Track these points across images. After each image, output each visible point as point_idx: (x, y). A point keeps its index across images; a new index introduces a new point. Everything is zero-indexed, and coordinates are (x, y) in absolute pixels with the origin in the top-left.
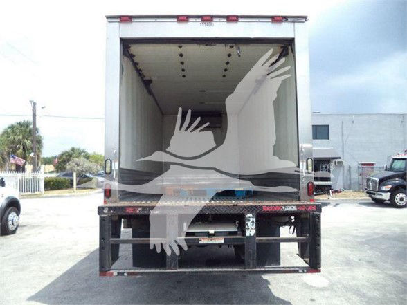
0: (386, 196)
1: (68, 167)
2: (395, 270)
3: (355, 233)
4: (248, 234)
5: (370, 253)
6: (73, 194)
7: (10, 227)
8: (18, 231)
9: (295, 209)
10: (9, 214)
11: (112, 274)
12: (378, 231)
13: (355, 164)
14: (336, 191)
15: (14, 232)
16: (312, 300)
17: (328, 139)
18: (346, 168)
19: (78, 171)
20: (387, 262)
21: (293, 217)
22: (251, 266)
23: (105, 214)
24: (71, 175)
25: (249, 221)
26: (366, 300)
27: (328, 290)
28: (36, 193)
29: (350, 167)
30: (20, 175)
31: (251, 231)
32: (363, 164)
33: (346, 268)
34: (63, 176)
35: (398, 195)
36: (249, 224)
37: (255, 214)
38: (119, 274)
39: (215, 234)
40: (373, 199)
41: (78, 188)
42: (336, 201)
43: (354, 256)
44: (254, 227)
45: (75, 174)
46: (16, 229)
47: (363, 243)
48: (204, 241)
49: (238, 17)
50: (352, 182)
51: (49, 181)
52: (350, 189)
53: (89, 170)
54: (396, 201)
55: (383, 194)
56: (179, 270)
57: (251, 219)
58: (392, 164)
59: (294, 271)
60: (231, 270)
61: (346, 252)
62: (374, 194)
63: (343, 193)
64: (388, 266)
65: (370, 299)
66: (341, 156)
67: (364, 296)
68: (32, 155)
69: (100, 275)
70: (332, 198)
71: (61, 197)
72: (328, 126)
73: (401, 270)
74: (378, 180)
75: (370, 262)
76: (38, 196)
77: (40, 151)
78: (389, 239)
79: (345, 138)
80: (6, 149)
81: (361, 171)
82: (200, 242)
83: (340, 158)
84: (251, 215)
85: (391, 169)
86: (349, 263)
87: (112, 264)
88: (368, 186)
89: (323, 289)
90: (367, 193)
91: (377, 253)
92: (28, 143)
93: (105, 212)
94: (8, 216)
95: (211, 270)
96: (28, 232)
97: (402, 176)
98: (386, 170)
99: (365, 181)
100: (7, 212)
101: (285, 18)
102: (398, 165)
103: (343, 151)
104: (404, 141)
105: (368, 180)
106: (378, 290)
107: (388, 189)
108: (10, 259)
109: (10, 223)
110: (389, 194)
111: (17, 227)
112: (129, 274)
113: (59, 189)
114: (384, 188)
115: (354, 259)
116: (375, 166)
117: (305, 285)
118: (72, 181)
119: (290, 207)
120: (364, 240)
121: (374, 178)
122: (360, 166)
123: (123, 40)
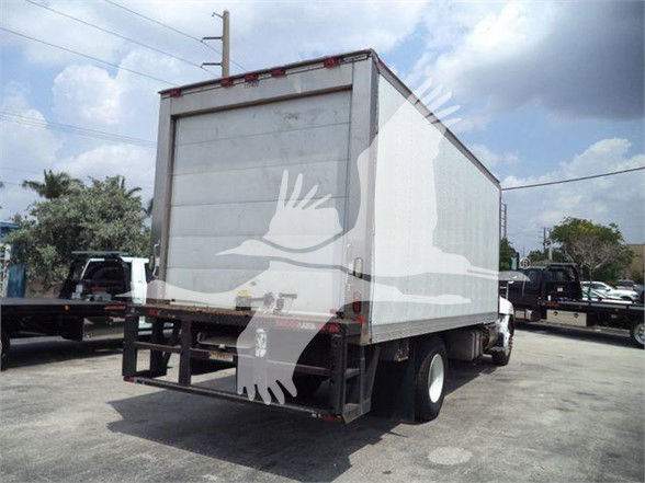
39: (225, 350)
48: (214, 356)
49: (283, 69)
82: (211, 358)
101: (341, 60)
123: (175, 118)
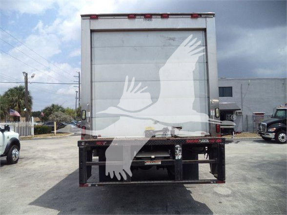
0: (272, 136)
1: (50, 118)
2: (277, 184)
3: (249, 160)
4: (176, 158)
5: (260, 173)
6: (54, 137)
7: (14, 159)
8: (19, 162)
9: (208, 141)
10: (13, 150)
11: (87, 186)
12: (266, 159)
13: (250, 114)
14: (237, 133)
15: (16, 162)
16: (220, 202)
17: (232, 96)
18: (244, 117)
19: (57, 121)
20: (271, 179)
21: (206, 147)
22: (179, 179)
23: (83, 146)
24: (53, 123)
25: (177, 149)
26: (256, 202)
27: (231, 196)
28: (28, 136)
29: (247, 116)
30: (17, 124)
31: (179, 156)
32: (256, 114)
33: (243, 182)
34: (47, 124)
35: (281, 135)
36: (178, 151)
37: (181, 145)
38: (92, 185)
39: (155, 158)
40: (263, 138)
41: (57, 133)
42: (237, 139)
43: (249, 175)
44: (181, 154)
45: (55, 123)
46: (17, 160)
47: (255, 167)
48: (148, 163)
49: (169, 15)
50: (249, 126)
51: (38, 128)
52: (247, 131)
53: (65, 120)
54: (279, 139)
55: (270, 134)
56: (132, 183)
57: (179, 148)
58: (276, 113)
59: (208, 182)
60: (166, 182)
61: (244, 172)
62: (264, 134)
63: (242, 134)
64: (272, 181)
65: (259, 201)
66: (240, 108)
67: (255, 200)
68: (25, 110)
69: (80, 186)
70: (235, 137)
71: (46, 139)
72: (231, 87)
73: (280, 183)
74: (266, 124)
75: (259, 179)
76: (30, 139)
77: (31, 108)
78: (273, 164)
79: (243, 96)
80: (7, 106)
81: (254, 118)
82: (146, 164)
83: (240, 110)
84: (179, 146)
85: (275, 116)
86: (245, 180)
87: (87, 179)
88: (260, 129)
89: (228, 196)
90: (259, 133)
91: (264, 173)
92: (22, 101)
93: (82, 144)
94: (12, 151)
95: (153, 182)
96: (25, 162)
97: (283, 121)
98: (272, 117)
99: (258, 125)
100: (12, 148)
101: (200, 15)
102: (280, 114)
103: (242, 105)
104: (285, 97)
105: (259, 125)
106: (265, 196)
107: (273, 131)
108: (15, 180)
109: (14, 156)
110: (274, 134)
111: (18, 158)
112: (99, 185)
113: (44, 133)
114: (270, 130)
115: (249, 177)
116: (265, 115)
117: (215, 193)
118: (53, 127)
119: (205, 140)
120: (256, 165)
121: (264, 123)
122: (254, 115)
123: (92, 31)
